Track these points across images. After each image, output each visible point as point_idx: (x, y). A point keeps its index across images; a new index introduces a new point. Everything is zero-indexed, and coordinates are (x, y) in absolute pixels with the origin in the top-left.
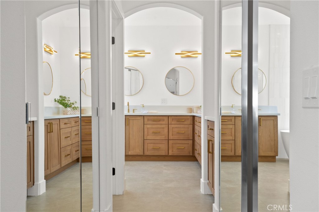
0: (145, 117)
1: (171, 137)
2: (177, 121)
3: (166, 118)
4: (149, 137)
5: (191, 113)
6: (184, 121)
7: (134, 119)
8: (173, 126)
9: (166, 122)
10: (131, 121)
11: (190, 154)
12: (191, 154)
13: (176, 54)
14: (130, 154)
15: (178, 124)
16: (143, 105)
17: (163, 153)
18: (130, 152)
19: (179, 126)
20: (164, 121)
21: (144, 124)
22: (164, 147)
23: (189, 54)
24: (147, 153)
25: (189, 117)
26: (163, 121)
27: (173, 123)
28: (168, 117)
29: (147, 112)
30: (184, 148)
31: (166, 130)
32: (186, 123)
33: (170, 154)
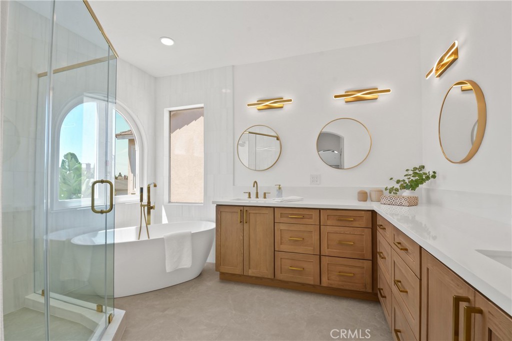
0: (275, 209)
1: (325, 251)
2: (339, 220)
3: (315, 215)
4: (284, 247)
5: (366, 201)
6: (352, 221)
7: (257, 212)
8: (329, 229)
9: (315, 219)
10: (252, 216)
11: (366, 288)
12: (369, 290)
13: (336, 97)
14: (250, 275)
15: (339, 225)
16: (280, 185)
17: (311, 280)
18: (250, 271)
19: (342, 229)
20: (311, 218)
21: (274, 223)
22: (311, 267)
23: (359, 95)
24: (280, 276)
25: (363, 212)
26: (309, 219)
27: (329, 222)
28: (319, 210)
29: (280, 201)
30: (352, 276)
31: (316, 237)
32: (356, 224)
33: (325, 282)
